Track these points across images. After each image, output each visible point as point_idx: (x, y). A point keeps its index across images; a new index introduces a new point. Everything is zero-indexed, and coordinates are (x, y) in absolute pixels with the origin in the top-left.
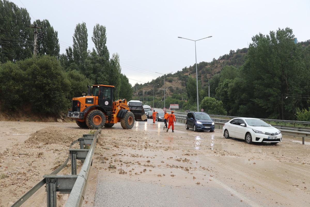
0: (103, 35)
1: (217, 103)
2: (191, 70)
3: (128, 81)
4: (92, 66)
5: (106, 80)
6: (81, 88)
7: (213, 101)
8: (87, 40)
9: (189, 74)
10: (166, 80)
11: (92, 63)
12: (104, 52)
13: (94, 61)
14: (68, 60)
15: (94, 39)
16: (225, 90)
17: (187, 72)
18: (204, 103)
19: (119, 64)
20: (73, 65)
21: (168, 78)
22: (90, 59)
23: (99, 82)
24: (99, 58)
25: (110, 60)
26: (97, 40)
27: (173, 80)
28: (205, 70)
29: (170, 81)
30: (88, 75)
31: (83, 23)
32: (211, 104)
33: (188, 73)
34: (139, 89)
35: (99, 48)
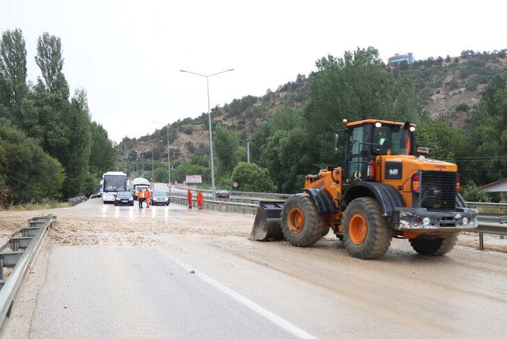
0: (56, 53)
1: (259, 172)
2: (227, 111)
3: (106, 135)
4: (36, 110)
5: (65, 136)
7: (251, 168)
8: (25, 62)
9: (224, 119)
10: (181, 130)
11: (37, 105)
12: (60, 85)
13: (40, 101)
15: (40, 60)
16: (275, 148)
17: (220, 115)
18: (238, 172)
19: (87, 107)
21: (184, 126)
22: (34, 97)
23: (51, 140)
24: (50, 96)
25: (70, 99)
26: (45, 62)
27: (193, 130)
28: (252, 110)
29: (189, 132)
30: (28, 128)
31: (16, 30)
32: (248, 172)
33: (222, 117)
34: (130, 148)
35: (50, 77)
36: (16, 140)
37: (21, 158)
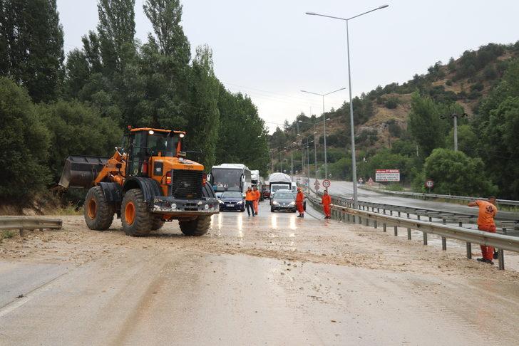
1: (466, 164)
2: (452, 72)
4: (143, 79)
5: (181, 115)
7: (453, 159)
8: (133, 14)
9: (449, 84)
11: (144, 72)
12: (177, 42)
13: (149, 68)
14: (91, 65)
15: (150, 10)
16: (499, 127)
17: (442, 76)
18: (431, 164)
19: (212, 72)
20: (97, 78)
21: (384, 96)
22: (140, 62)
23: (161, 120)
24: (162, 59)
25: (191, 63)
26: (158, 12)
27: (398, 102)
28: (494, 67)
29: (391, 106)
32: (447, 166)
33: (445, 80)
35: (165, 34)
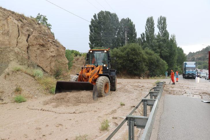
0: (165, 23)
3: (183, 51)
4: (157, 44)
5: (167, 52)
6: (152, 59)
12: (166, 34)
13: (159, 41)
14: (142, 41)
15: (158, 26)
19: (175, 41)
20: (146, 44)
22: (156, 39)
23: (163, 54)
24: (162, 38)
25: (169, 39)
26: (160, 26)
30: (154, 50)
31: (151, 17)
35: (162, 32)
36: (151, 54)
37: (153, 61)
